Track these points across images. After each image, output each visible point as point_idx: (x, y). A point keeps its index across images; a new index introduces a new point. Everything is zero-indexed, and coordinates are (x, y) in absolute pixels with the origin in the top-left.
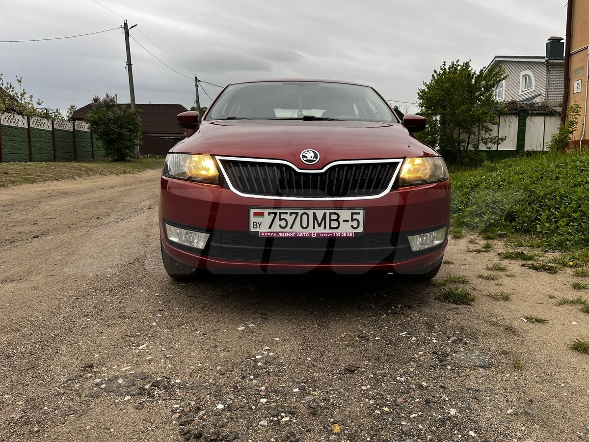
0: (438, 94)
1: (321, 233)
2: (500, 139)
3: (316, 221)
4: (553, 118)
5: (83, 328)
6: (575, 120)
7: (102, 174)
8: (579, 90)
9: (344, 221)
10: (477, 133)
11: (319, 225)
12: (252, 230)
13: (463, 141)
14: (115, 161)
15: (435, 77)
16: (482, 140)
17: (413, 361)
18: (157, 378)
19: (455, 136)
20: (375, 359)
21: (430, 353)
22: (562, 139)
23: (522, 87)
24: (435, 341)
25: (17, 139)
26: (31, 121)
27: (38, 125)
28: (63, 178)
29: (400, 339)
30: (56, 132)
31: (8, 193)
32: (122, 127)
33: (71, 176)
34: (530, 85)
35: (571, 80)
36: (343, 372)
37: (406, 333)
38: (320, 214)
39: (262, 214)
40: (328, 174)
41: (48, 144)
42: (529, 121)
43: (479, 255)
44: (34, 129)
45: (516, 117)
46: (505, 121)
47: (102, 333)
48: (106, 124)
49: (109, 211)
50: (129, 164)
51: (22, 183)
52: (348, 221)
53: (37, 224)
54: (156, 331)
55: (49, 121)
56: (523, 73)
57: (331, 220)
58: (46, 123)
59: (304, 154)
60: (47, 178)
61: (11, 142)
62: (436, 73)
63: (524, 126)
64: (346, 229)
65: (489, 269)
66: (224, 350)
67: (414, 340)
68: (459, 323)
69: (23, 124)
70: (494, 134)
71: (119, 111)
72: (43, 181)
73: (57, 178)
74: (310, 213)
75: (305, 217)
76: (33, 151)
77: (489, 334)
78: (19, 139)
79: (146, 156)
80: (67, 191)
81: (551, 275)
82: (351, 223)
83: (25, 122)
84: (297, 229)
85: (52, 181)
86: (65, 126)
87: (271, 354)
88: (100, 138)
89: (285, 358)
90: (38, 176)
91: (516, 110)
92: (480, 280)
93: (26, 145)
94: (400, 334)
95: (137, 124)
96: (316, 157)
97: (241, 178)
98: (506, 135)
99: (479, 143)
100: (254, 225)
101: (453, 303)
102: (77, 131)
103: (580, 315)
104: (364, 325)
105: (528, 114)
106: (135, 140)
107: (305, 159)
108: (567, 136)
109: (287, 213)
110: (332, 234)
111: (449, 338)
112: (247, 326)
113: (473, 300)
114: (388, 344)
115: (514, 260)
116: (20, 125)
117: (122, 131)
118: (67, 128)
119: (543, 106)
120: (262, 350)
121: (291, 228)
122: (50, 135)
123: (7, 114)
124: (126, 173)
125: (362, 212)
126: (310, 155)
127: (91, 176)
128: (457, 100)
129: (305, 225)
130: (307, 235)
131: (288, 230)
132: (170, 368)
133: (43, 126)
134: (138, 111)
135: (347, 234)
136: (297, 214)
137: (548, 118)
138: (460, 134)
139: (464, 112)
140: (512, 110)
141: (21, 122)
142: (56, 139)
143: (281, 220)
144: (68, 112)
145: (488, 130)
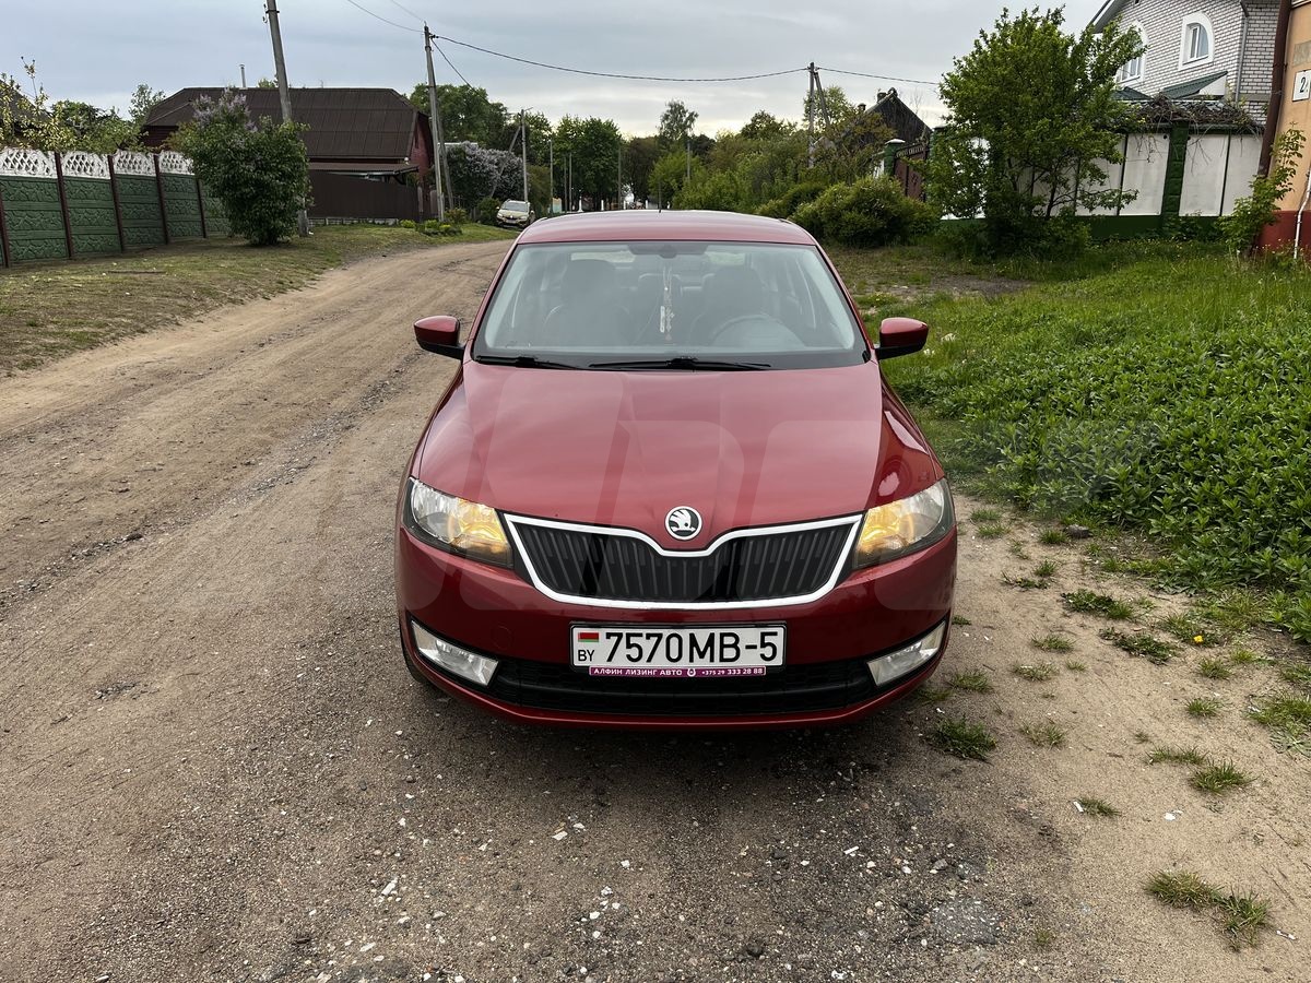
0: (986, 92)
1: (705, 670)
2: (1124, 197)
3: (695, 649)
4: (1247, 141)
5: (279, 838)
6: (1289, 166)
7: (234, 302)
8: (1305, 95)
9: (748, 647)
10: (1071, 183)
11: (702, 655)
12: (577, 663)
13: (1040, 201)
14: (254, 246)
15: (981, 48)
16: (1082, 198)
17: (863, 927)
18: (423, 974)
19: (1022, 188)
20: (797, 922)
21: (895, 905)
22: (1258, 210)
23: (1185, 55)
24: (907, 870)
25: (36, 205)
26: (64, 161)
27: (79, 170)
28: (153, 325)
29: (846, 865)
30: (119, 183)
31: (46, 382)
32: (263, 168)
33: (169, 316)
34: (1203, 50)
35: (1289, 67)
36: (741, 957)
37: (857, 848)
38: (702, 636)
39: (595, 637)
40: (717, 557)
41: (105, 212)
42: (1192, 147)
43: (1025, 596)
44: (70, 179)
45: (1165, 137)
46: (1139, 147)
47: (313, 849)
48: (227, 161)
49: (267, 436)
50: (285, 256)
51: (70, 350)
52: (755, 647)
53: (127, 490)
54: (408, 843)
55: (101, 158)
56: (1188, 19)
57: (723, 646)
58: (96, 164)
59: (673, 519)
60: (121, 330)
61: (24, 213)
62: (985, 37)
63: (1182, 159)
64: (751, 662)
65: (1036, 645)
66: (532, 896)
67: (870, 869)
68: (958, 817)
69: (48, 170)
70: (1112, 183)
71: (255, 129)
72: (113, 339)
73: (142, 325)
74: (685, 634)
75: (674, 641)
76: (73, 230)
77: (1007, 847)
78: (42, 205)
79: (321, 222)
80: (165, 366)
81: (1154, 668)
82: (760, 651)
83: (51, 164)
84: (660, 662)
85: (132, 335)
86: (137, 166)
87: (616, 906)
88: (219, 192)
89: (640, 916)
90: (100, 326)
91: (1166, 121)
92: (1016, 680)
93: (57, 218)
94: (847, 852)
95: (300, 160)
96: (694, 523)
97: (553, 561)
98: (1138, 187)
99: (1075, 205)
100: (580, 655)
101: (953, 754)
102: (165, 175)
103: (1187, 794)
104: (782, 821)
105: (1192, 132)
106: (298, 198)
107: (675, 529)
108: (1269, 203)
109: (640, 635)
110: (726, 670)
111: (933, 861)
112: (569, 828)
113: (992, 746)
114: (822, 880)
115: (1091, 618)
116: (40, 173)
117: (266, 177)
118: (142, 172)
119: (1227, 111)
120: (600, 895)
121: (649, 660)
122: (107, 190)
123: (11, 151)
124: (283, 291)
125: (780, 631)
126: (683, 519)
127: (211, 309)
128: (1027, 106)
129: (674, 655)
130: (679, 674)
131: (642, 663)
132: (444, 947)
133: (91, 170)
134: (299, 129)
135: (752, 670)
136: (660, 636)
137: (1235, 141)
138: (1033, 181)
139: (1042, 135)
140: (1156, 120)
141: (40, 166)
142: (120, 198)
143: (629, 646)
144: (133, 101)
145: (1098, 175)
